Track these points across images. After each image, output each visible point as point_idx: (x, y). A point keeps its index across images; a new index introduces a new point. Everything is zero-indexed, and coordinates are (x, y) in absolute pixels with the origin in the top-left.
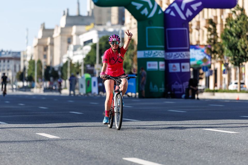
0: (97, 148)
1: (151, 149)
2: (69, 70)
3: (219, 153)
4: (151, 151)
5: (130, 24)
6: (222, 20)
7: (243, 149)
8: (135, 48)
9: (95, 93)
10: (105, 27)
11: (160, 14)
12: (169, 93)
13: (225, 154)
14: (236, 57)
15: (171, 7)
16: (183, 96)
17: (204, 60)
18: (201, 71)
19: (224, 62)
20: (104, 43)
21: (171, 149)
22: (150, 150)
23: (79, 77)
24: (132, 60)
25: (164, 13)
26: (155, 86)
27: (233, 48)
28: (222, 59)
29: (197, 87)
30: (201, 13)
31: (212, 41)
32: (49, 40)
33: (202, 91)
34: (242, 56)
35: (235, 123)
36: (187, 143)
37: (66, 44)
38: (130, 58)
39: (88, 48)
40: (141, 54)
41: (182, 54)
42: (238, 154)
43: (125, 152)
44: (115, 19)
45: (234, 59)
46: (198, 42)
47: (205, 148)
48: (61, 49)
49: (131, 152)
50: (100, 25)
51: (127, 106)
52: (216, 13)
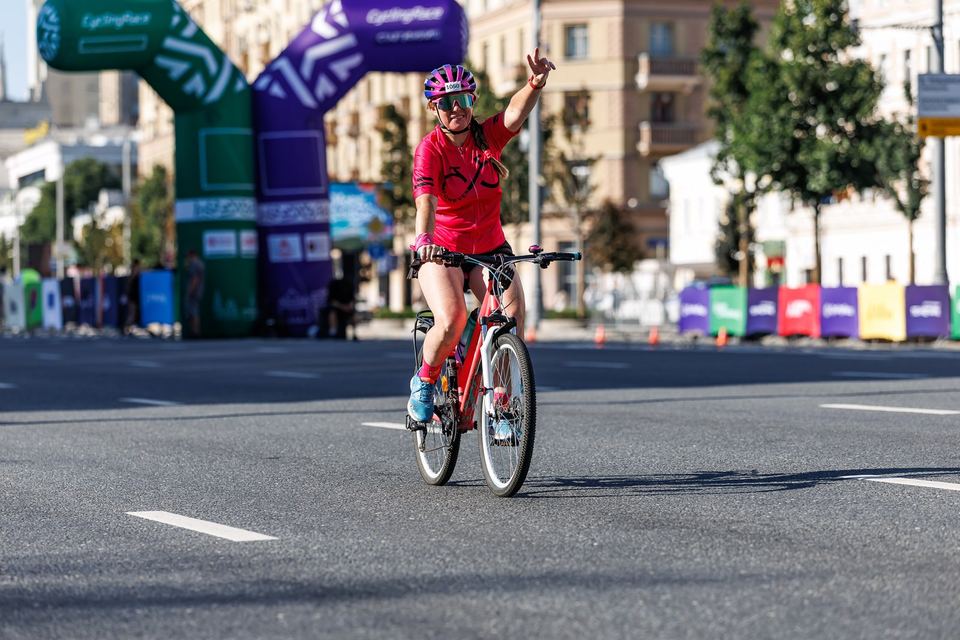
1: (210, 484)
4: (210, 488)
5: (155, 123)
6: (423, 109)
8: (171, 191)
9: (52, 328)
10: (83, 133)
11: (242, 92)
12: (271, 322)
15: (271, 71)
16: (313, 331)
17: (373, 225)
18: (366, 258)
20: (78, 181)
21: (270, 484)
22: (207, 488)
24: (163, 228)
25: (252, 89)
26: (231, 304)
30: (362, 86)
31: (397, 170)
33: (367, 317)
36: (315, 465)
38: (155, 223)
39: (32, 195)
40: (185, 210)
41: (305, 207)
44: (110, 110)
46: (356, 172)
47: (370, 477)
50: (66, 126)
51: (146, 363)
52: (407, 85)
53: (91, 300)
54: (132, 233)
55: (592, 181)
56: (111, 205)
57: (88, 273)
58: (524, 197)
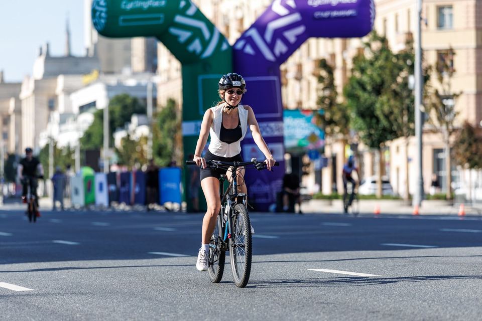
0: (107, 308)
1: (210, 309)
2: (51, 160)
3: (342, 315)
4: (210, 311)
5: (168, 71)
6: (344, 61)
7: (388, 306)
8: (179, 116)
9: (101, 205)
10: (121, 77)
11: (226, 51)
13: (352, 316)
14: (373, 132)
15: (245, 38)
16: (273, 207)
17: (312, 138)
18: (306, 159)
19: (349, 142)
20: (118, 109)
21: (249, 309)
22: (208, 312)
23: (71, 173)
24: (174, 139)
25: (233, 49)
27: (367, 114)
28: (347, 137)
29: (298, 190)
30: (304, 47)
31: (327, 101)
32: (12, 104)
33: (308, 198)
34: (384, 129)
35: (372, 257)
36: (279, 297)
37: (44, 111)
38: (168, 136)
39: (88, 118)
40: (189, 128)
41: (268, 126)
42: (377, 317)
43: (160, 316)
44: (138, 62)
45: (370, 136)
46: (300, 103)
47: (315, 305)
48: (36, 121)
49: (172, 315)
50: (110, 73)
51: (164, 228)
52: (333, 46)
53: (127, 187)
54: (154, 143)
55: (456, 109)
56: (139, 125)
57: (125, 169)
58: (411, 119)
